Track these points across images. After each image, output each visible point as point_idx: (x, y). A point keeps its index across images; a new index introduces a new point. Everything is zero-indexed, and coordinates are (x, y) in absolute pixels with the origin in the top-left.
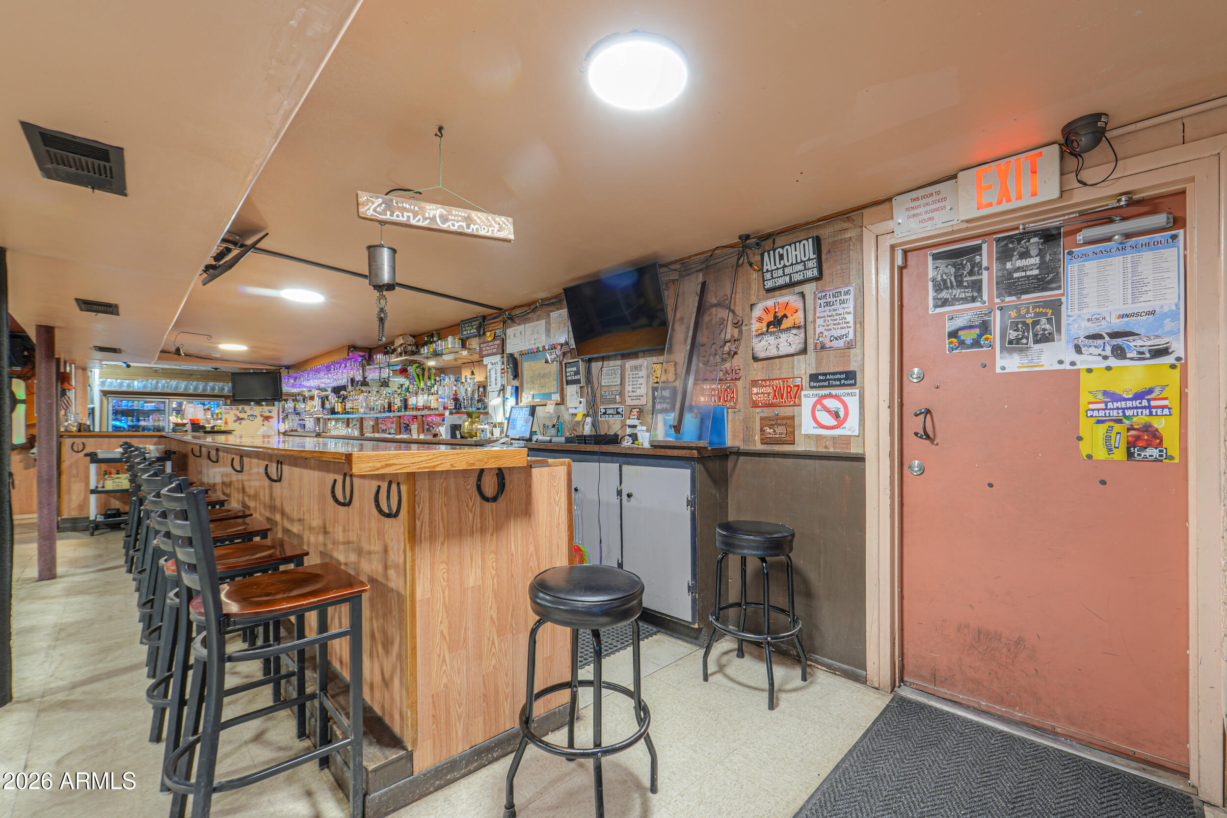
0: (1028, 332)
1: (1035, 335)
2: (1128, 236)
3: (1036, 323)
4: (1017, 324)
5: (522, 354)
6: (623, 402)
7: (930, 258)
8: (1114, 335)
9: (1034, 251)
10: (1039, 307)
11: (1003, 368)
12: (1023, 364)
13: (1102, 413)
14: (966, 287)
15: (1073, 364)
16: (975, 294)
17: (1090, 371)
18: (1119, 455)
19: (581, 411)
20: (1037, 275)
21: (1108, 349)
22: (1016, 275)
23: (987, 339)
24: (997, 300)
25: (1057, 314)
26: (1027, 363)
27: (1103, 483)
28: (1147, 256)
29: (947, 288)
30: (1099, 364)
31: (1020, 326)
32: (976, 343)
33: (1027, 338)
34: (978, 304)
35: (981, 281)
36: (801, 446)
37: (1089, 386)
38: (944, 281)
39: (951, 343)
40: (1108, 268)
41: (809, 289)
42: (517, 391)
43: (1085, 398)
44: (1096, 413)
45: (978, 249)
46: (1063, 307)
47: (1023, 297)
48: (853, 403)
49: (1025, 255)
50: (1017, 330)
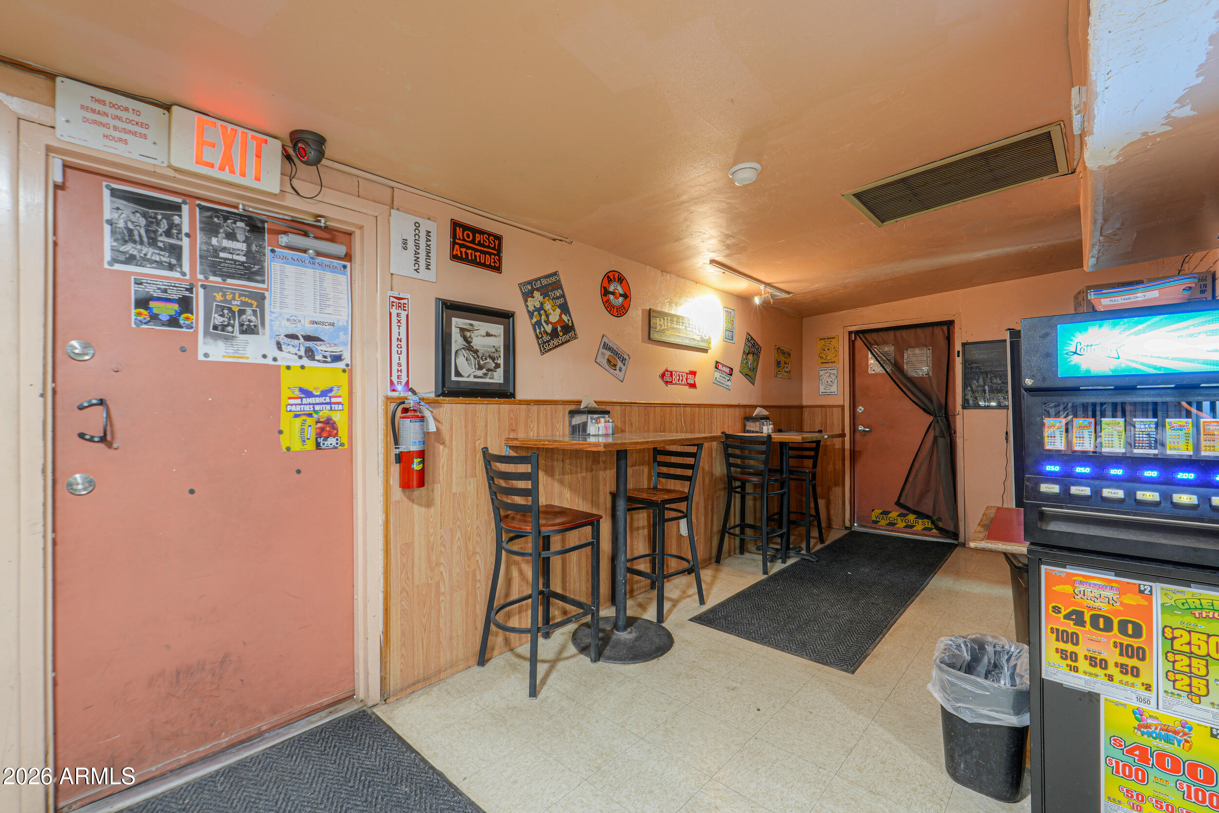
0: (234, 320)
1: (241, 325)
2: (319, 254)
3: (242, 312)
4: (223, 308)
7: (107, 192)
8: (308, 338)
9: (240, 236)
10: (245, 296)
11: (206, 355)
12: (228, 353)
13: (298, 408)
14: (161, 249)
15: (275, 359)
16: (174, 261)
17: (288, 368)
18: (310, 446)
20: (243, 263)
21: (303, 349)
22: (222, 255)
23: (188, 318)
24: (200, 277)
25: (261, 307)
26: (233, 354)
27: (299, 472)
28: (329, 276)
29: (135, 242)
30: (296, 363)
31: (226, 311)
32: (173, 322)
33: (233, 326)
34: (176, 274)
37: (289, 383)
38: (130, 231)
39: (140, 314)
40: (303, 276)
43: (285, 393)
44: (293, 408)
46: (267, 302)
47: (229, 281)
49: (231, 236)
50: (222, 316)
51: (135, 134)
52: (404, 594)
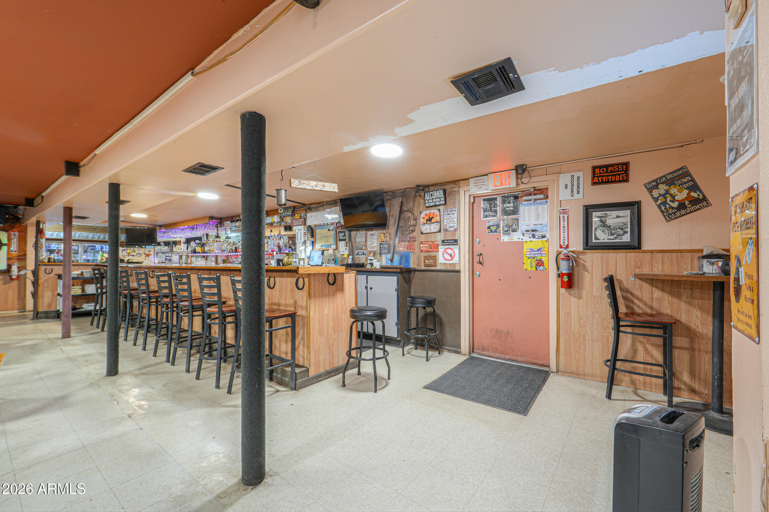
0: (510, 228)
1: (512, 230)
2: (535, 200)
3: (512, 225)
4: (507, 225)
5: (315, 226)
6: (366, 249)
7: (482, 200)
9: (512, 202)
10: (513, 220)
11: (503, 240)
13: (529, 255)
14: (492, 212)
15: (522, 239)
16: (495, 214)
17: (526, 242)
18: (534, 269)
19: (346, 253)
20: (512, 210)
22: (507, 209)
23: (499, 230)
24: (502, 217)
25: (518, 223)
26: (510, 239)
27: (530, 278)
28: (540, 207)
29: (487, 211)
30: (529, 240)
32: (496, 231)
33: (510, 230)
34: (496, 218)
35: (497, 210)
36: (439, 267)
37: (526, 247)
38: (486, 209)
39: (488, 230)
40: (531, 209)
41: (442, 208)
42: (313, 243)
43: (525, 250)
44: (528, 255)
45: (496, 199)
46: (519, 221)
47: (509, 216)
48: (456, 251)
49: (509, 203)
50: (507, 227)
51: (483, 185)
52: (566, 333)
